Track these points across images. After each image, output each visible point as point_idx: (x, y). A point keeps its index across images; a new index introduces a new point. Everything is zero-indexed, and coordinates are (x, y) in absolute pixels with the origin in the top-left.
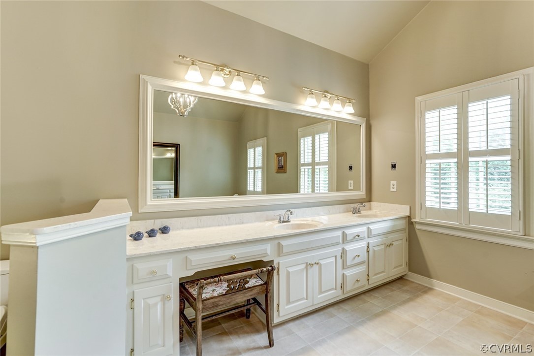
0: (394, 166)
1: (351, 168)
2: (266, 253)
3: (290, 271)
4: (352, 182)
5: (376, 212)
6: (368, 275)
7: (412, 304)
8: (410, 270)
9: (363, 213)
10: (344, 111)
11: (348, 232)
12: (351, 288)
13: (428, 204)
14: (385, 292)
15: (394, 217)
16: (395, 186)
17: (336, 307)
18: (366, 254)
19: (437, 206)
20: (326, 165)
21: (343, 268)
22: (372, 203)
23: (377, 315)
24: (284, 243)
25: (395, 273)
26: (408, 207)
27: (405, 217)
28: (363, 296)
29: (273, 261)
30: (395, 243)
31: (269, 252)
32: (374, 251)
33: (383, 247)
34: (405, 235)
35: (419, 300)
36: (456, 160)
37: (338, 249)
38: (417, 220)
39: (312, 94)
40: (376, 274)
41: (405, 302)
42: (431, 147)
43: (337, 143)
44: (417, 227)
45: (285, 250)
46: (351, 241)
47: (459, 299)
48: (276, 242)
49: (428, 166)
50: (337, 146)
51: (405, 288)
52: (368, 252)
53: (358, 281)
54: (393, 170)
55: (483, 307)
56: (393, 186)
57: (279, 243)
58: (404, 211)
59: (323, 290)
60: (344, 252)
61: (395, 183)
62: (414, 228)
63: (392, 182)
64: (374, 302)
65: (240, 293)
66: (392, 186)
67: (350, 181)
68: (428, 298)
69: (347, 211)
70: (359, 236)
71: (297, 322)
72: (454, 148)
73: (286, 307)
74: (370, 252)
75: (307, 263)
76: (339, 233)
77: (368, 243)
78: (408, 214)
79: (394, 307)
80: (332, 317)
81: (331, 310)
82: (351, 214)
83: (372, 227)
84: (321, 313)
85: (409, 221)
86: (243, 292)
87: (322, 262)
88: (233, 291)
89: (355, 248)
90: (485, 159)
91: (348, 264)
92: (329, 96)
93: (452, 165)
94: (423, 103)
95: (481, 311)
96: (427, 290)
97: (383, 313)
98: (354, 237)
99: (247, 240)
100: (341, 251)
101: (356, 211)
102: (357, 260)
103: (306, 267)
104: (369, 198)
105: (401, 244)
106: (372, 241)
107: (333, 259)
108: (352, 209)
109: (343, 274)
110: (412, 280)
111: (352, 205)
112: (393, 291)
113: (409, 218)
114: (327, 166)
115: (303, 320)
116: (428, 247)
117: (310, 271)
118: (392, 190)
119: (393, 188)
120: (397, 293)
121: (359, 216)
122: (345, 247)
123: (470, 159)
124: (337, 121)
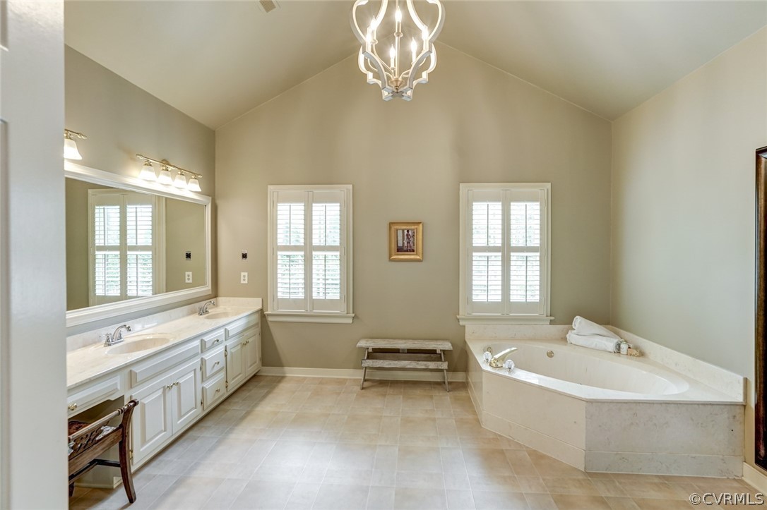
0: (244, 256)
1: (188, 256)
2: (116, 389)
3: (145, 403)
4: (190, 273)
5: (225, 309)
6: (227, 382)
7: (271, 395)
8: (263, 365)
9: (212, 311)
10: (188, 189)
11: (206, 338)
12: (211, 401)
13: (280, 295)
14: (244, 394)
15: (249, 313)
16: (246, 278)
17: (196, 429)
18: (224, 358)
19: (287, 296)
20: (148, 250)
21: (203, 381)
22: (219, 299)
23: (243, 418)
24: (136, 369)
25: (250, 372)
26: (261, 299)
27: (257, 312)
28: (222, 407)
29: (123, 396)
30: (250, 340)
31: (119, 388)
32: (232, 353)
33: (239, 347)
34: (258, 330)
35: (276, 391)
36: (302, 253)
37: (197, 360)
38: (269, 312)
39: (150, 165)
40: (233, 379)
41: (264, 397)
42: (282, 240)
43: (166, 222)
44: (270, 319)
45: (139, 379)
46: (211, 348)
47: (305, 378)
48: (127, 371)
49: (279, 257)
50: (166, 225)
51: (261, 384)
52: (226, 356)
53: (218, 391)
54: (244, 260)
55: (323, 378)
56: (244, 277)
57: (131, 371)
58: (256, 304)
59: (182, 413)
60: (203, 361)
61: (246, 274)
62: (266, 321)
63: (243, 274)
64: (236, 408)
65: (87, 451)
66: (242, 278)
67: (187, 273)
68: (284, 386)
69: (192, 313)
70: (218, 341)
71: (154, 463)
72: (301, 242)
73: (141, 450)
74: (228, 356)
75: (164, 387)
76: (197, 343)
77: (226, 347)
78: (260, 307)
79: (256, 405)
80: (195, 440)
81: (190, 433)
82: (197, 315)
83: (229, 328)
84: (181, 441)
85: (262, 314)
86: (92, 448)
87: (181, 381)
88: (79, 452)
89: (214, 354)
90: (324, 253)
91: (208, 375)
92: (170, 168)
93: (300, 258)
94: (275, 194)
95: (322, 382)
96: (280, 379)
97: (248, 413)
98: (213, 343)
99: (90, 379)
100: (200, 363)
101: (203, 312)
102: (217, 367)
103: (164, 393)
104: (215, 294)
105: (255, 340)
106: (229, 343)
107: (192, 375)
108: (198, 310)
109: (203, 388)
110: (266, 374)
111: (197, 305)
112: (251, 390)
113: (262, 311)
114: (150, 253)
115: (161, 458)
116: (279, 336)
117: (168, 395)
118: (242, 282)
119: (244, 280)
120: (254, 391)
121: (208, 318)
122: (204, 357)
123: (314, 253)
124: (166, 198)
